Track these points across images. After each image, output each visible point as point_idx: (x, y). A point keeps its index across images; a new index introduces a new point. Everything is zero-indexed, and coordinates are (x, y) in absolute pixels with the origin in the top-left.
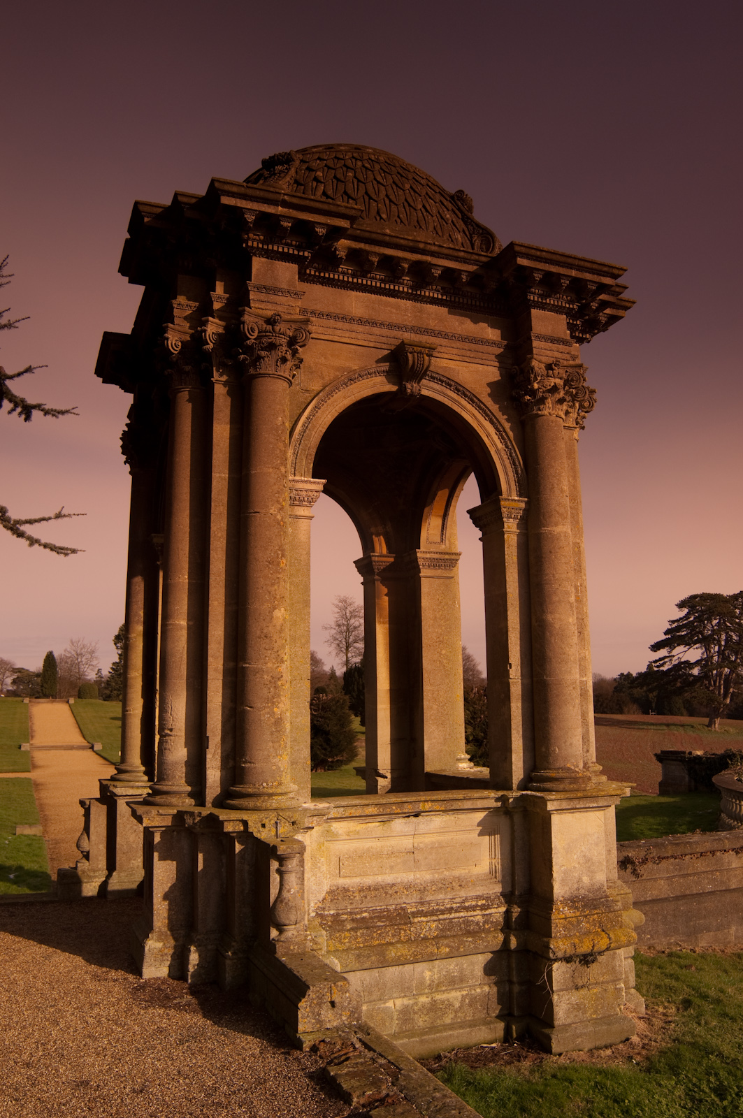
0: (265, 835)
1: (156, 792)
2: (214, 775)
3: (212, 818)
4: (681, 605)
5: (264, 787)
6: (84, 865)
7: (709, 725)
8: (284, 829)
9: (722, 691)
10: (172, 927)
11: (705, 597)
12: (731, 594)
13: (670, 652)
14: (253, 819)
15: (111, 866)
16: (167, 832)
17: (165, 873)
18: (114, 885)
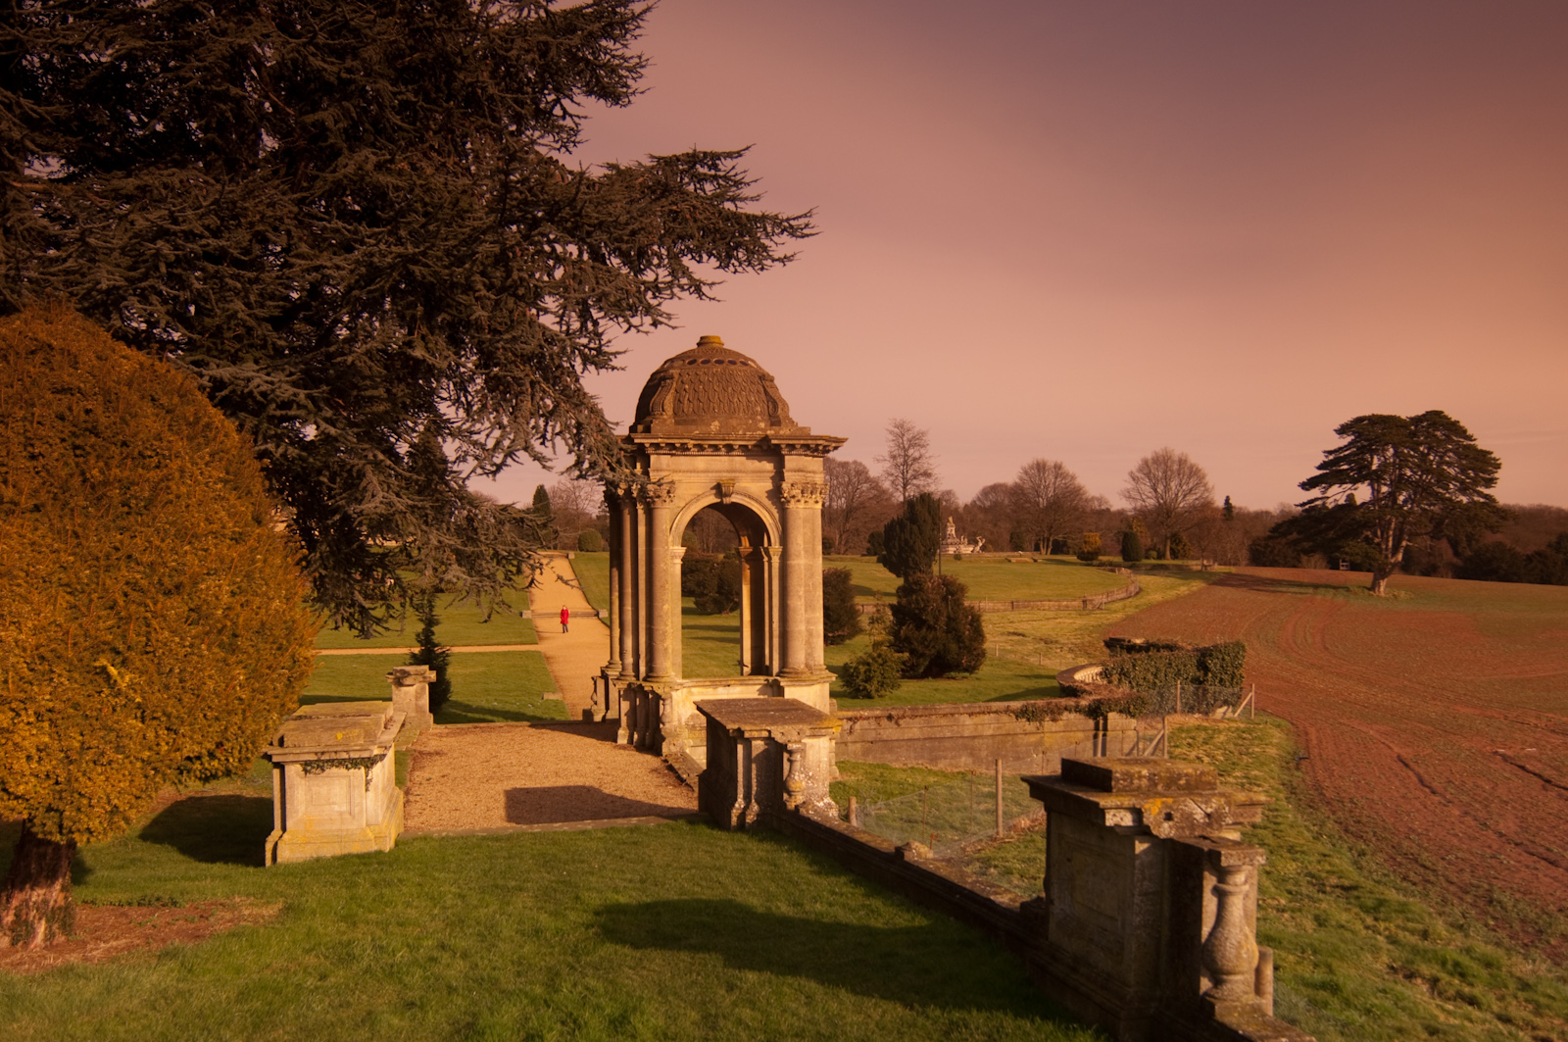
0: (659, 692)
1: (621, 675)
2: (643, 669)
3: (641, 687)
4: (1343, 430)
5: (661, 674)
6: (595, 707)
7: (1373, 587)
8: (667, 690)
9: (1390, 544)
10: (628, 726)
11: (1375, 420)
12: (1413, 415)
13: (1324, 493)
14: (655, 686)
15: (607, 708)
16: (625, 691)
17: (625, 706)
18: (609, 716)
